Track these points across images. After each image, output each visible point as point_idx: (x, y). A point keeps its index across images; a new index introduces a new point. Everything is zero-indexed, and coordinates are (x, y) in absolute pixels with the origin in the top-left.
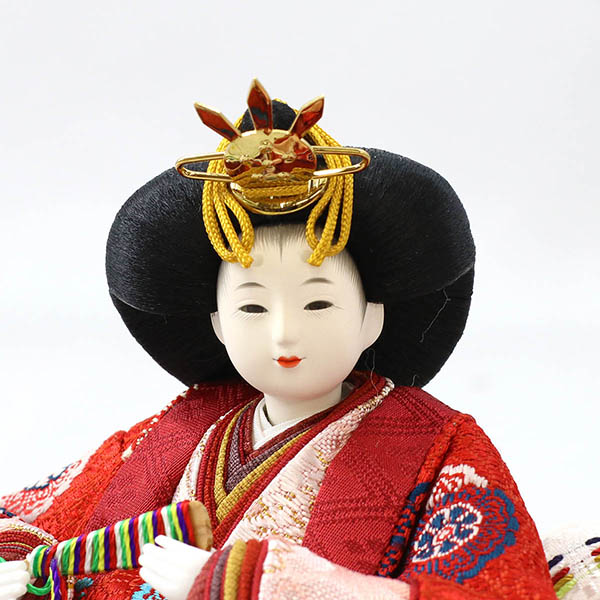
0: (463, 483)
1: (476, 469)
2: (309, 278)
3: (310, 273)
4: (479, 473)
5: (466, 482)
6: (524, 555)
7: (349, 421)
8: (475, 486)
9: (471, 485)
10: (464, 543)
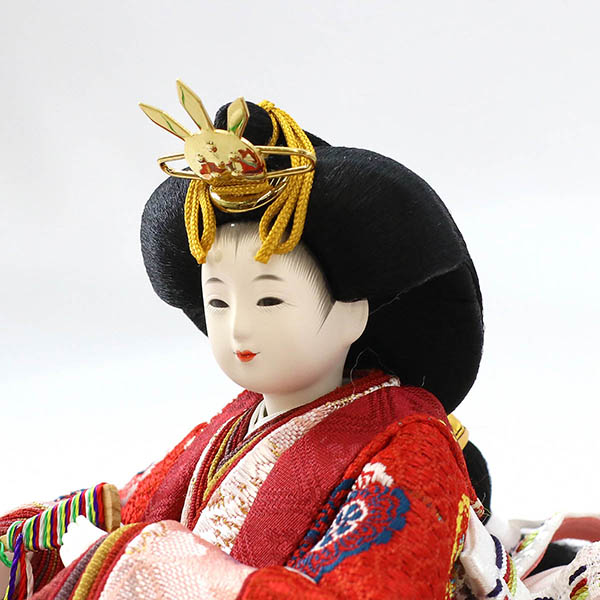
0: (370, 482)
1: (387, 468)
2: (258, 275)
3: (259, 269)
4: (388, 472)
5: (373, 480)
6: (391, 554)
7: (313, 417)
8: (380, 485)
9: (377, 483)
10: (338, 539)
